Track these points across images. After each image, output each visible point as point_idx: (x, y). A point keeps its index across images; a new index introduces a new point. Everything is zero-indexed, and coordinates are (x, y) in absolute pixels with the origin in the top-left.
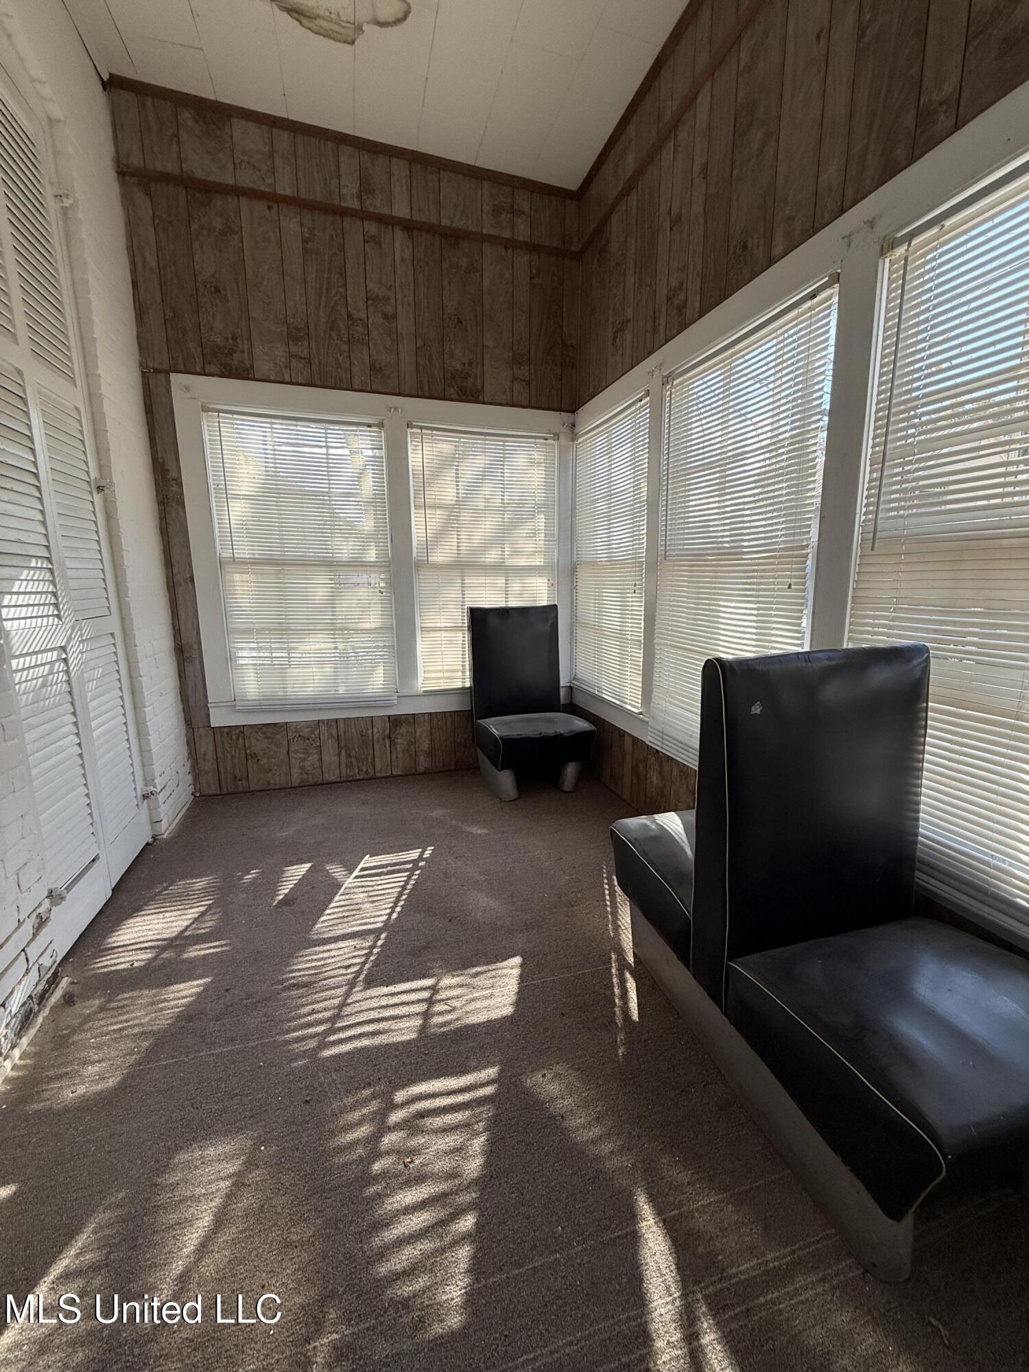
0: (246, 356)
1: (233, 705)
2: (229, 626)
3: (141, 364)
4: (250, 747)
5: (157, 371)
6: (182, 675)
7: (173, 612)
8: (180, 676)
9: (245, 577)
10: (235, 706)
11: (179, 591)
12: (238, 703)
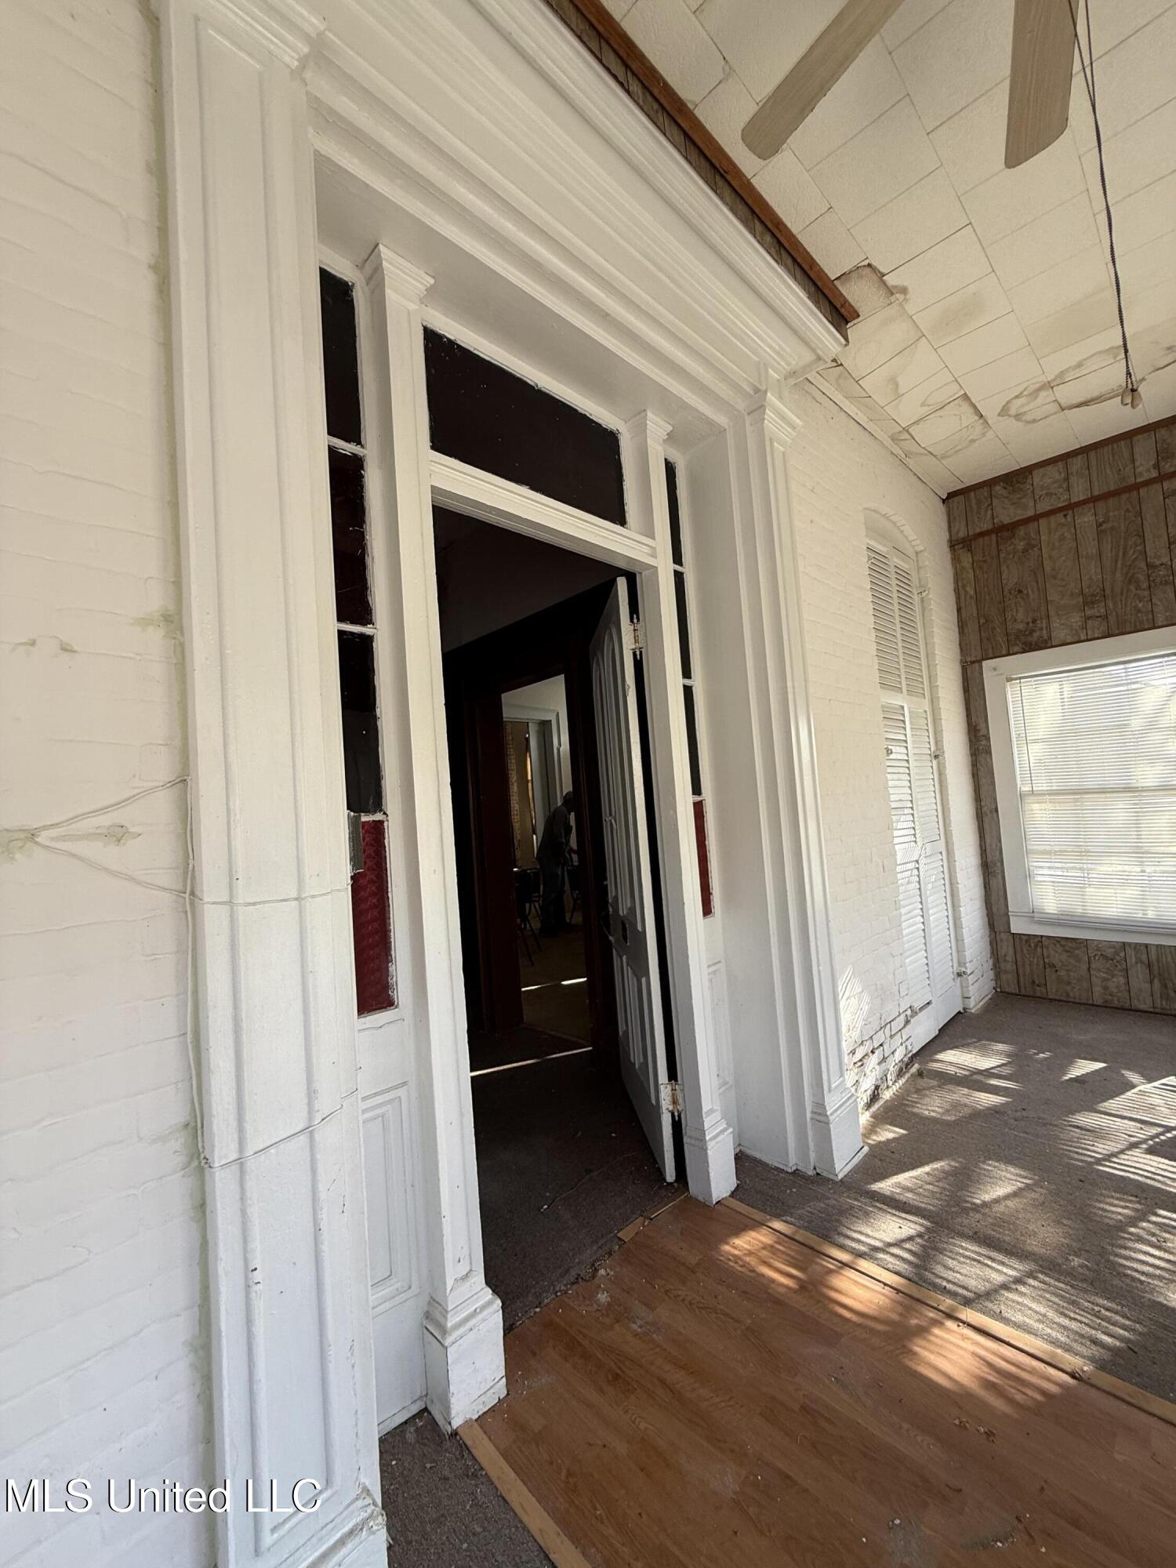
0: (1045, 632)
1: (1033, 915)
2: (1029, 847)
3: (961, 661)
4: (1048, 957)
5: (973, 662)
6: (987, 886)
7: (980, 837)
8: (985, 887)
9: (1043, 806)
10: (1033, 917)
11: (986, 820)
12: (1036, 915)
